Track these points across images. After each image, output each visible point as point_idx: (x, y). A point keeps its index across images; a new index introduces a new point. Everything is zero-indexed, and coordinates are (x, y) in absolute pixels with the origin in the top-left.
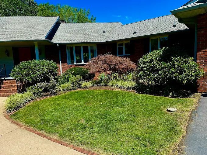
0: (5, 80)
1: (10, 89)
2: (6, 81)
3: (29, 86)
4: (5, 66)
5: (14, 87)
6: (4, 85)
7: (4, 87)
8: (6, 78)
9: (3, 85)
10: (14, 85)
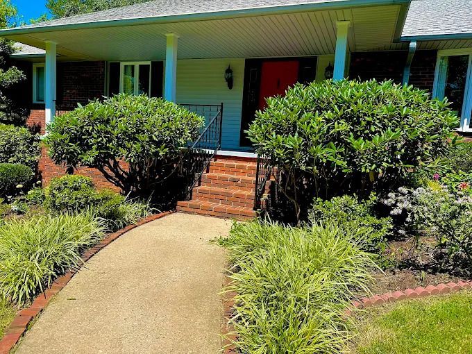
0: (216, 157)
1: (227, 190)
2: (219, 161)
3: (327, 196)
4: (222, 110)
5: (243, 185)
6: (209, 174)
7: (209, 181)
8: (220, 153)
9: (208, 172)
10: (240, 177)
